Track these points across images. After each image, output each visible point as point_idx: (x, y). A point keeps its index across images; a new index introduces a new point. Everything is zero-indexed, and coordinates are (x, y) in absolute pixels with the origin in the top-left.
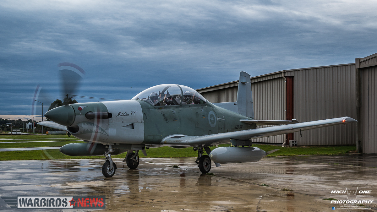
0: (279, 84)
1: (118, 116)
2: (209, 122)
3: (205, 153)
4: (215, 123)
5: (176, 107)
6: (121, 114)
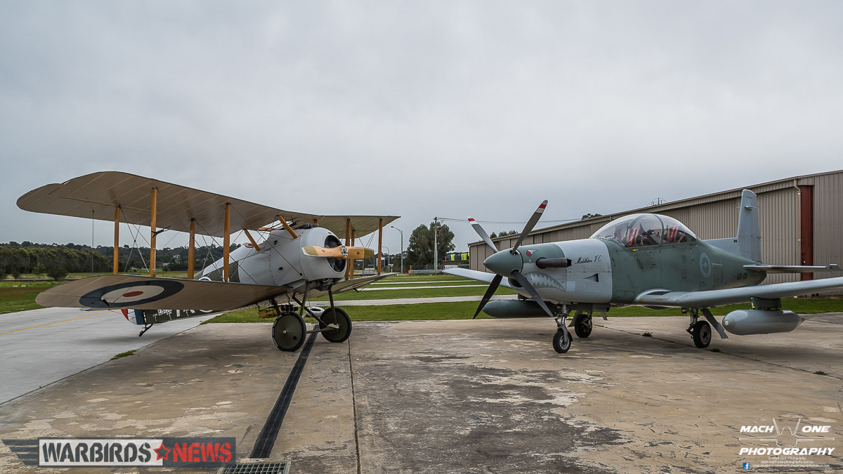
0: (790, 198)
1: (578, 262)
2: (701, 269)
3: (702, 318)
4: (710, 270)
5: (655, 248)
6: (582, 260)
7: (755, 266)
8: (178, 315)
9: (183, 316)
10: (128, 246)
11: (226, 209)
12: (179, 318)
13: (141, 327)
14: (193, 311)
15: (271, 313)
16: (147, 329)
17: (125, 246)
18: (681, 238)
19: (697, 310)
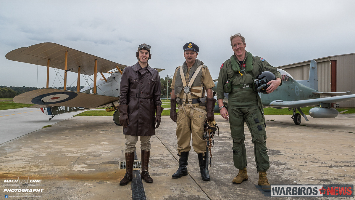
0: (327, 65)
4: (299, 93)
7: (316, 92)
8: (68, 110)
9: (71, 111)
10: (25, 87)
11: (95, 62)
12: (68, 111)
13: (50, 116)
14: (75, 109)
15: (112, 109)
16: (53, 117)
17: (23, 86)
18: (287, 79)
19: (295, 109)
